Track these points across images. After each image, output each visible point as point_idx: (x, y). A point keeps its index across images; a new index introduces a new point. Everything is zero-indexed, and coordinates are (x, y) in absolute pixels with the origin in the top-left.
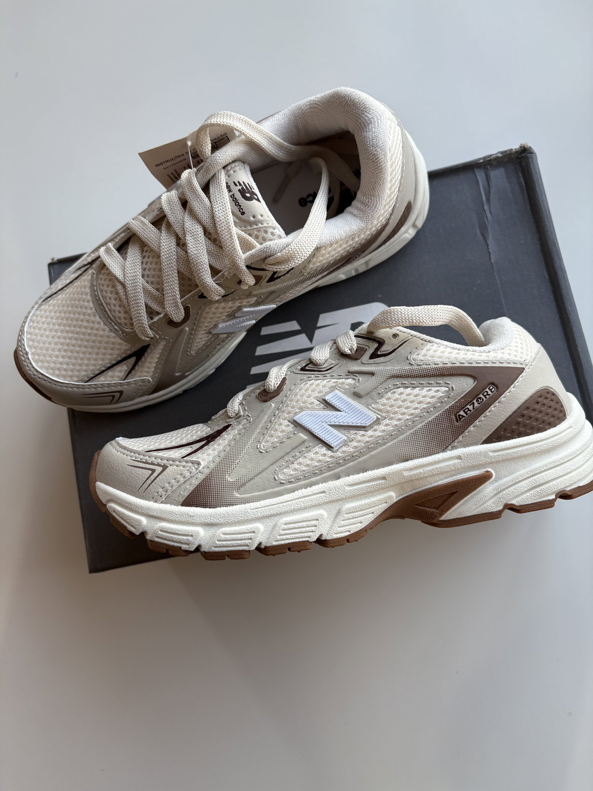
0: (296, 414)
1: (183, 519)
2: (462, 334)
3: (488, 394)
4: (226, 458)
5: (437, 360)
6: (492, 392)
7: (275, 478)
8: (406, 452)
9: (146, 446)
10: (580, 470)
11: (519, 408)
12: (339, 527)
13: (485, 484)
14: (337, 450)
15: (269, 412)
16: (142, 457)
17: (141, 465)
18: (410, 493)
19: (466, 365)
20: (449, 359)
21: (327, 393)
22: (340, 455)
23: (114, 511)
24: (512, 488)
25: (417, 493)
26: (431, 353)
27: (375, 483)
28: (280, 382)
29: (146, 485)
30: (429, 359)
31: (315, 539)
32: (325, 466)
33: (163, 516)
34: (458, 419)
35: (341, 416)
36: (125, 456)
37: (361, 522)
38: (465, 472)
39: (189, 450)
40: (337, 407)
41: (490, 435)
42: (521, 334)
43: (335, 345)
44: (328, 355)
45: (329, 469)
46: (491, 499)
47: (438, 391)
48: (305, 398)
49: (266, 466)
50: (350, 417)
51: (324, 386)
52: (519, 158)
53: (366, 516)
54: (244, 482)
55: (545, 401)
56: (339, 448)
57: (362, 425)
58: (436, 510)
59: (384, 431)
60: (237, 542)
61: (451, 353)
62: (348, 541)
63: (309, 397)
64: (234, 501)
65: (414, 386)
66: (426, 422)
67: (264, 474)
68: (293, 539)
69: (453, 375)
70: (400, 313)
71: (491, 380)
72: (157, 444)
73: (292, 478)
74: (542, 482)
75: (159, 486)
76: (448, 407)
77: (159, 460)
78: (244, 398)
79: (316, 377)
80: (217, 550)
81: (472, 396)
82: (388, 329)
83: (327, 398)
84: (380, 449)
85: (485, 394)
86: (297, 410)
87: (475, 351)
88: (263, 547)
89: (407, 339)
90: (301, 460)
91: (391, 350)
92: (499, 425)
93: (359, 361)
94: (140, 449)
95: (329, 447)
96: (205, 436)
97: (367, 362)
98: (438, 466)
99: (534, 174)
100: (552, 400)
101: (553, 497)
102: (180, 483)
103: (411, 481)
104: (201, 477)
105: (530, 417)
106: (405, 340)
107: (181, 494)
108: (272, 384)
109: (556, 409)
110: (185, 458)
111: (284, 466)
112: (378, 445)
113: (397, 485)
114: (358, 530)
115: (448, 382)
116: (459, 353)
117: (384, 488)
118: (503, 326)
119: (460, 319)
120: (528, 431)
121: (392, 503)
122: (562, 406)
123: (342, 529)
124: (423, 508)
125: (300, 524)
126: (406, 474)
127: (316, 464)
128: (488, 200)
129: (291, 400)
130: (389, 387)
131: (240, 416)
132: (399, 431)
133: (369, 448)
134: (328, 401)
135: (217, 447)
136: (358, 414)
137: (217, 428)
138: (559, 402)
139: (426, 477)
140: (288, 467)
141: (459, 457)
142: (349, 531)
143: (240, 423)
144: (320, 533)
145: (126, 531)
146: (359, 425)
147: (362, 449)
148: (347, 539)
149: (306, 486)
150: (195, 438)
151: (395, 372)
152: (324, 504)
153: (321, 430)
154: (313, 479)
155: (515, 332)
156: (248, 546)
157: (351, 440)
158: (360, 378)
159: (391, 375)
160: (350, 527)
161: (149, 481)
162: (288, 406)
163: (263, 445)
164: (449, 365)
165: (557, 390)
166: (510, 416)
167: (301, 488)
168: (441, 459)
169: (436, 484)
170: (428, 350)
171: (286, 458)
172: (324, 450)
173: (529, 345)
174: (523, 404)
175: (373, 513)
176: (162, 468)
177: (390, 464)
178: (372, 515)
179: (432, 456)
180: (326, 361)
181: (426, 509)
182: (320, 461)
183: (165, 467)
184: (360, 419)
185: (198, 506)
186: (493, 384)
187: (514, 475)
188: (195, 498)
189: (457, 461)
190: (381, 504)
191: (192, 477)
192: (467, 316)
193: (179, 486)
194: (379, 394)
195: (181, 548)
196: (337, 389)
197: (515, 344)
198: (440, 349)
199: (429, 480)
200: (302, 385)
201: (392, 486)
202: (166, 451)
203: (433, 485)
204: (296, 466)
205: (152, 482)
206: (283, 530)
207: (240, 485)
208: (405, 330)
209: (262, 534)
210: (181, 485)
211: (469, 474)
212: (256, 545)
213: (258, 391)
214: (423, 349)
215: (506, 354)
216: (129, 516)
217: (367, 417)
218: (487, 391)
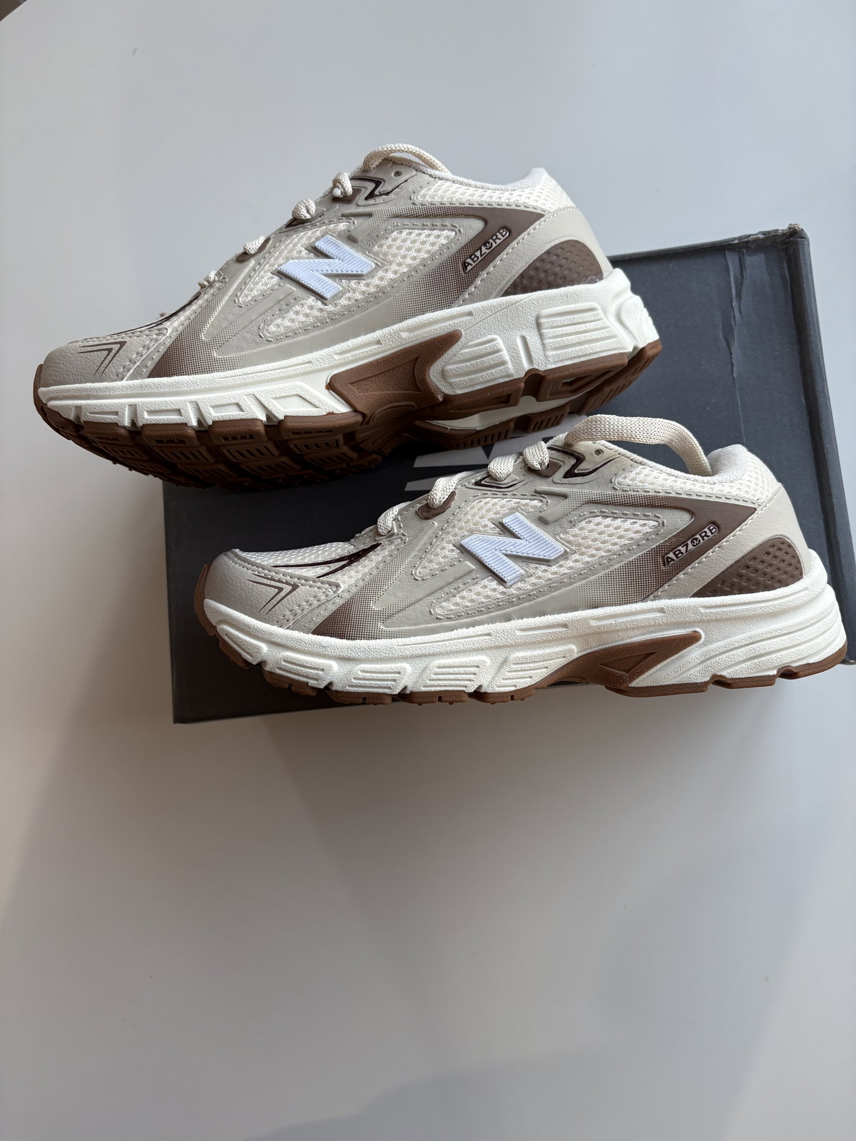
0: (464, 537)
1: (314, 650)
3: (706, 536)
4: (372, 581)
5: (647, 486)
6: (712, 533)
7: (430, 611)
8: (597, 596)
9: (272, 560)
10: (812, 643)
11: (743, 557)
12: (503, 679)
13: (691, 647)
14: (511, 586)
15: (430, 532)
16: (266, 572)
17: (265, 581)
18: (596, 649)
19: (684, 496)
20: (663, 487)
21: (505, 515)
22: (514, 592)
23: (226, 635)
24: (724, 656)
25: (604, 650)
26: (641, 477)
27: (554, 630)
28: (447, 496)
29: (270, 606)
30: (639, 484)
31: (471, 690)
32: (494, 603)
33: (289, 644)
34: (667, 561)
35: (520, 544)
36: (245, 569)
37: (531, 677)
38: (667, 630)
39: (326, 569)
40: (517, 533)
41: (704, 587)
42: (758, 467)
43: (521, 457)
44: (511, 469)
45: (499, 607)
46: (696, 666)
47: (645, 525)
48: (477, 518)
49: (421, 596)
50: (531, 546)
51: (502, 507)
52: (787, 243)
53: (538, 671)
55: (778, 553)
56: (514, 584)
57: (546, 558)
58: (625, 674)
59: (571, 568)
60: (378, 682)
61: (666, 480)
62: (512, 698)
63: (482, 518)
64: (378, 634)
65: (615, 515)
66: (625, 562)
67: (417, 605)
68: (446, 686)
69: (666, 507)
70: (608, 423)
71: (712, 519)
72: (286, 559)
73: (451, 614)
74: (762, 652)
75: (287, 607)
76: (654, 546)
77: (289, 578)
78: (400, 513)
79: (493, 494)
80: (352, 689)
81: (686, 536)
82: (590, 442)
83: (504, 521)
84: (564, 589)
85: (703, 534)
86: (466, 533)
87: (697, 481)
88: (408, 692)
89: (613, 458)
90: (465, 594)
91: (591, 470)
92: (716, 575)
93: (550, 479)
94: (265, 563)
95: (501, 581)
96: (346, 555)
97: (559, 481)
98: (634, 618)
99: (803, 265)
100: (787, 553)
101: (774, 672)
102: (313, 607)
103: (599, 633)
104: (339, 602)
105: (757, 570)
106: (611, 458)
107: (312, 620)
108: (438, 497)
109: (790, 565)
110: (321, 578)
111: (443, 599)
112: (562, 584)
113: (580, 636)
114: (526, 686)
115: (659, 515)
116: (676, 481)
117: (564, 639)
118: (735, 455)
119: (683, 439)
120: (752, 587)
121: (572, 659)
122: (799, 562)
123: (507, 681)
124: (609, 669)
125: (456, 670)
126: (593, 623)
127: (483, 600)
128: (739, 295)
129: (460, 520)
130: (584, 515)
131: (393, 534)
132: (591, 569)
133: (551, 586)
134: (506, 525)
135: (361, 569)
136: (542, 544)
137: (362, 547)
138: (795, 556)
139: (618, 631)
140: (448, 600)
141: (661, 610)
142: (515, 686)
143: (392, 543)
144: (479, 684)
145: (241, 659)
146: (541, 557)
147: (541, 587)
148: (512, 696)
149: (467, 626)
150: (334, 556)
151: (593, 497)
152: (487, 648)
153: (493, 559)
154: (477, 618)
155: (749, 464)
156: (390, 688)
157: (529, 574)
158: (549, 501)
159: (589, 500)
160: (517, 680)
161: (274, 602)
162: (454, 526)
163: (419, 572)
164: (662, 494)
165: (794, 541)
166: (732, 565)
167: (461, 626)
168: (639, 609)
169: (629, 641)
170: (637, 474)
171: (447, 590)
172: (494, 584)
173: (766, 481)
174: (749, 553)
175: (547, 668)
176: (291, 588)
177: (575, 609)
178: (545, 669)
179: (629, 605)
180: (508, 476)
181: (614, 670)
182: (488, 597)
183: (295, 587)
185: (333, 636)
186: (714, 523)
187: (729, 640)
188: (330, 626)
189: (658, 615)
190: (558, 658)
191: (328, 601)
192: (693, 437)
193: (311, 611)
194: (571, 522)
195: (307, 683)
196: (518, 511)
197: (748, 478)
198: (653, 473)
199: (620, 634)
200: (475, 503)
201: (574, 637)
202: (297, 569)
203: (625, 642)
204: (457, 599)
205: (278, 603)
206: (435, 674)
207: (387, 617)
208: (612, 446)
209: (409, 676)
210: (313, 609)
211: (672, 632)
212: (400, 690)
213: (419, 506)
214: (631, 472)
215: (734, 489)
216: (246, 641)
217: (552, 549)
218: (705, 532)
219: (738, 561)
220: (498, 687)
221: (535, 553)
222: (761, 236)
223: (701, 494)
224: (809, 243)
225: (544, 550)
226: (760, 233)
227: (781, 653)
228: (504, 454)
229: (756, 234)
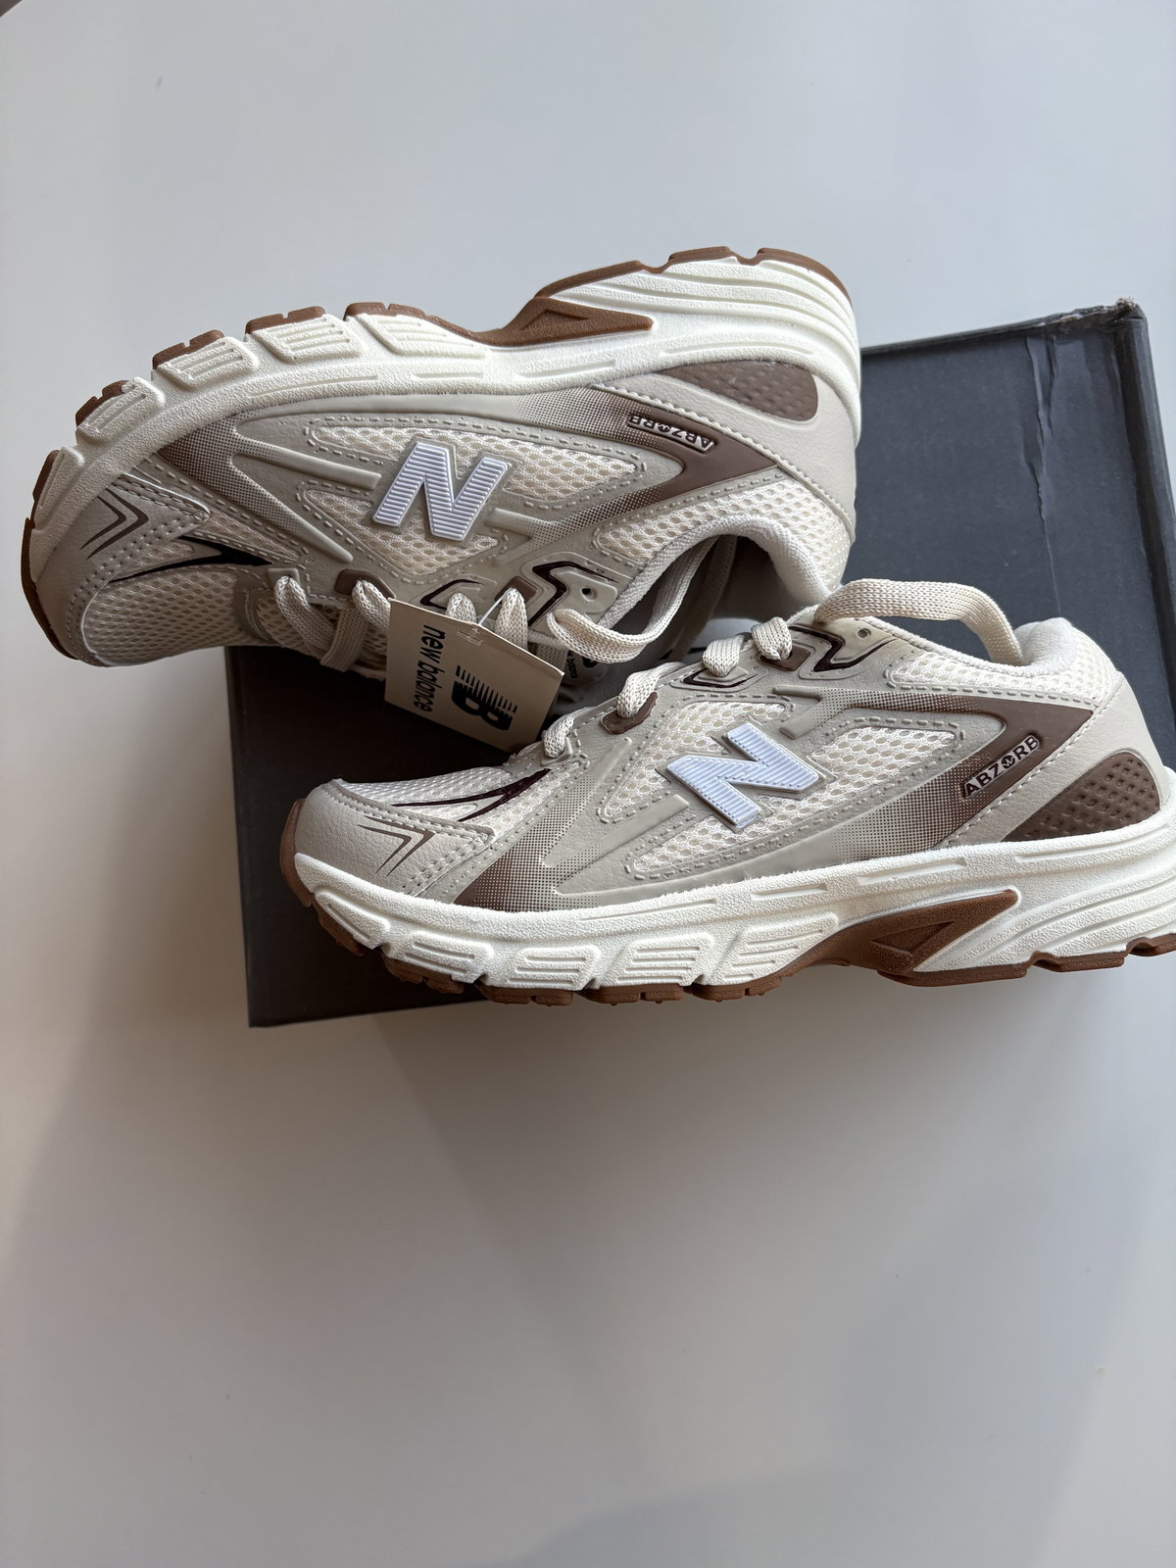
0: (671, 759)
1: (459, 927)
2: (983, 639)
3: (1023, 752)
4: (539, 826)
5: (937, 682)
6: (1031, 749)
7: (626, 868)
8: (867, 843)
9: (392, 796)
11: (1076, 782)
12: (734, 965)
13: (1003, 914)
14: (743, 829)
15: (622, 752)
16: (385, 813)
17: (384, 827)
18: (866, 918)
19: (990, 695)
20: (959, 682)
21: (731, 727)
22: (747, 838)
23: (330, 906)
24: (1050, 925)
25: (877, 920)
26: (928, 668)
27: (806, 893)
28: (645, 701)
29: (392, 863)
30: (924, 679)
31: (688, 982)
32: (718, 856)
33: (422, 919)
34: (967, 790)
35: (755, 769)
36: (354, 810)
37: (773, 962)
38: (968, 889)
39: (470, 808)
40: (749, 752)
41: (1020, 826)
42: (1091, 651)
43: (750, 641)
44: (736, 659)
45: (726, 861)
46: (1009, 941)
47: (934, 738)
48: (689, 732)
49: (610, 846)
50: (770, 772)
51: (726, 714)
52: (1115, 325)
53: (784, 952)
54: (570, 871)
55: (1125, 775)
56: (746, 827)
57: (792, 788)
58: (908, 953)
59: (830, 802)
60: (552, 974)
61: (964, 672)
62: (747, 992)
63: (697, 730)
64: (551, 903)
65: (892, 725)
66: (908, 792)
67: (607, 860)
68: (651, 977)
69: (965, 711)
70: (878, 591)
71: (1031, 727)
72: (412, 794)
73: (656, 872)
74: (1105, 919)
75: (417, 865)
76: (950, 769)
77: (418, 822)
78: (576, 725)
79: (712, 696)
80: (515, 984)
81: (995, 752)
82: (853, 620)
83: (730, 735)
84: (820, 834)
85: (1019, 750)
86: (674, 753)
87: (1006, 673)
88: (597, 987)
89: (886, 640)
90: (675, 841)
91: (855, 658)
92: (1038, 809)
93: (795, 673)
94: (382, 800)
95: (728, 823)
96: (500, 786)
97: (808, 676)
98: (920, 873)
99: (1139, 360)
100: (1137, 775)
101: (1123, 947)
102: (455, 864)
103: (871, 896)
104: (494, 856)
105: (1095, 801)
106: (883, 642)
107: (455, 883)
108: (631, 702)
109: (1142, 791)
110: (465, 822)
111: (643, 850)
112: (816, 825)
113: (844, 901)
114: (767, 974)
115: (955, 724)
116: (977, 674)
117: (821, 905)
118: (1058, 634)
119: (984, 612)
120: (1087, 825)
121: (831, 934)
122: (1154, 787)
123: (739, 969)
124: (887, 947)
125: (666, 954)
126: (863, 882)
127: (702, 851)
128: (1048, 400)
129: (664, 735)
130: (847, 724)
131: (568, 756)
132: (858, 804)
133: (800, 830)
134: (733, 741)
135: (523, 807)
136: (786, 768)
137: (522, 775)
138: (1148, 779)
139: (898, 892)
140: (651, 851)
141: (961, 861)
142: (751, 975)
143: (566, 769)
144: (699, 973)
145: (351, 941)
146: (785, 787)
147: (787, 831)
148: (747, 989)
149: (681, 889)
150: (481, 789)
151: (859, 698)
152: (710, 922)
153: (716, 791)
154: (694, 877)
155: (1079, 646)
156: (571, 982)
157: (769, 813)
158: (794, 705)
159: (853, 703)
160: (754, 967)
161: (398, 857)
162: (656, 744)
163: (608, 811)
164: (959, 693)
165: (1146, 758)
166: (1060, 795)
167: (671, 890)
168: (928, 860)
169: (914, 906)
170: (922, 664)
171: (649, 836)
172: (718, 827)
173: (1102, 671)
174: (1084, 775)
175: (796, 947)
176: (422, 836)
177: (836, 861)
178: (794, 950)
179: (913, 855)
180: (733, 669)
181: (891, 949)
182: (709, 846)
183: (428, 835)
184: (787, 778)
185: (486, 907)
186: (1034, 734)
187: (1056, 903)
188: (481, 892)
189: (956, 867)
190: (812, 933)
191: (476, 855)
192: (998, 609)
193: (452, 870)
194: (827, 735)
195: (450, 976)
196: (749, 720)
197: (1079, 667)
198: (945, 662)
199: (902, 897)
200: (686, 709)
201: (835, 902)
202: (429, 808)
203: (909, 907)
204: (665, 851)
205: (404, 858)
206: (635, 960)
207: (563, 877)
208: (883, 624)
209: (597, 964)
210: (456, 868)
211: (976, 892)
212: (585, 983)
213: (604, 714)
214: (913, 661)
215: (1061, 684)
216: (358, 916)
217: (802, 775)
218: (1022, 747)
219: (1068, 788)
220: (727, 977)
221: (776, 781)
222: (1078, 316)
223: (1015, 692)
224: (1147, 325)
225: (790, 777)
226: (1076, 311)
227: (1132, 920)
228: (724, 636)
229: (1071, 313)
